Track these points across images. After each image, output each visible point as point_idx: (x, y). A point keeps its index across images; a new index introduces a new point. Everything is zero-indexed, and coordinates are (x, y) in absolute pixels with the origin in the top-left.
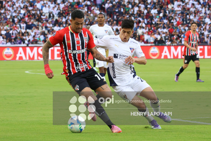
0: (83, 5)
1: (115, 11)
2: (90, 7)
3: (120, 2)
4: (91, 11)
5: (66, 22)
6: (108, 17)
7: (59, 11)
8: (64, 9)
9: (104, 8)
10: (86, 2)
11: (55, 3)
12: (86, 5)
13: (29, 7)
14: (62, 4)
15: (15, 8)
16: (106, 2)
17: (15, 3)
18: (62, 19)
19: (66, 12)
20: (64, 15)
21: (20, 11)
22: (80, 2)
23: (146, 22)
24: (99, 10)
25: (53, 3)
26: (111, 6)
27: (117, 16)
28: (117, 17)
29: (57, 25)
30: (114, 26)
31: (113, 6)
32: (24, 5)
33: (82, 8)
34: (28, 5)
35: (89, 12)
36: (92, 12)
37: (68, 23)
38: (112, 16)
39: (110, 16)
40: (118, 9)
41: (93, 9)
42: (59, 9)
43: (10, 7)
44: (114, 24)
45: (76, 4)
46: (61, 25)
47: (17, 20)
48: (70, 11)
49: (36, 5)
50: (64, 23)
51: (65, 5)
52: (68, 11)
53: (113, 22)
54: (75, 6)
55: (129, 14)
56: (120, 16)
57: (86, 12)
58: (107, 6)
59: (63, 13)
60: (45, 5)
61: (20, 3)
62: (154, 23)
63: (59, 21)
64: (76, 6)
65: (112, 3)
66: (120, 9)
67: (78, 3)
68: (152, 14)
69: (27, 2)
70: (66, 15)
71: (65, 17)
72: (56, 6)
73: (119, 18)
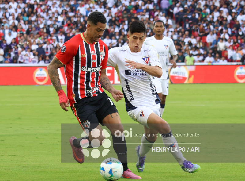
0: (143, 10)
1: (187, 18)
2: (153, 12)
3: (194, 4)
4: (154, 17)
5: (120, 33)
6: (178, 26)
7: (110, 18)
8: (116, 15)
9: (172, 13)
10: (147, 5)
11: (105, 7)
12: (148, 10)
13: (70, 12)
14: (114, 8)
15: (50, 13)
16: (175, 6)
17: (50, 7)
18: (114, 28)
19: (120, 19)
20: (117, 23)
21: (57, 18)
22: (139, 5)
23: (230, 32)
24: (165, 16)
25: (103, 7)
26: (181, 11)
27: (190, 24)
28: (189, 26)
29: (107, 37)
30: (186, 37)
31: (185, 11)
32: (63, 10)
33: (141, 13)
34: (68, 9)
35: (152, 20)
36: (155, 19)
37: (123, 34)
38: (183, 25)
39: (181, 25)
40: (191, 15)
41: (158, 15)
42: (110, 15)
43: (44, 12)
44: (186, 35)
45: (134, 9)
46: (113, 37)
47: (53, 31)
48: (126, 17)
49: (79, 10)
50: (117, 34)
51: (118, 10)
52: (123, 18)
53: (184, 32)
54: (132, 11)
55: (207, 22)
56: (194, 25)
57: (147, 19)
58: (176, 10)
59: (116, 20)
60: (91, 9)
61: (57, 7)
62: (241, 33)
63: (111, 32)
64: (134, 10)
65: (183, 7)
66: (193, 15)
67: (137, 7)
68: (238, 21)
69: (67, 6)
70: (120, 23)
71: (119, 27)
72: (106, 11)
73: (192, 27)
